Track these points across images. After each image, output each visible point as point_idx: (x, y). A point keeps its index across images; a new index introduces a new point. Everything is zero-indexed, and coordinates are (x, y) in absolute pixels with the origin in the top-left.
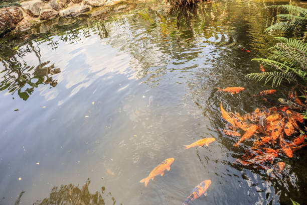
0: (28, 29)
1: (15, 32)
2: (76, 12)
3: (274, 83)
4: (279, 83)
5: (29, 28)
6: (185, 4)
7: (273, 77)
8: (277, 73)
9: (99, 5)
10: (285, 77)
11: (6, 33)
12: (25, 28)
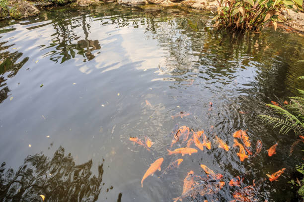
0: (86, 5)
1: (75, 4)
2: (132, 2)
3: (281, 130)
4: (287, 131)
5: (88, 5)
6: (234, 27)
7: (282, 125)
8: (288, 122)
9: (155, 3)
10: (294, 128)
11: (67, 3)
12: (84, 4)
